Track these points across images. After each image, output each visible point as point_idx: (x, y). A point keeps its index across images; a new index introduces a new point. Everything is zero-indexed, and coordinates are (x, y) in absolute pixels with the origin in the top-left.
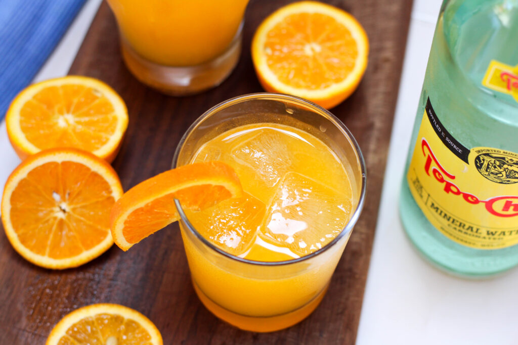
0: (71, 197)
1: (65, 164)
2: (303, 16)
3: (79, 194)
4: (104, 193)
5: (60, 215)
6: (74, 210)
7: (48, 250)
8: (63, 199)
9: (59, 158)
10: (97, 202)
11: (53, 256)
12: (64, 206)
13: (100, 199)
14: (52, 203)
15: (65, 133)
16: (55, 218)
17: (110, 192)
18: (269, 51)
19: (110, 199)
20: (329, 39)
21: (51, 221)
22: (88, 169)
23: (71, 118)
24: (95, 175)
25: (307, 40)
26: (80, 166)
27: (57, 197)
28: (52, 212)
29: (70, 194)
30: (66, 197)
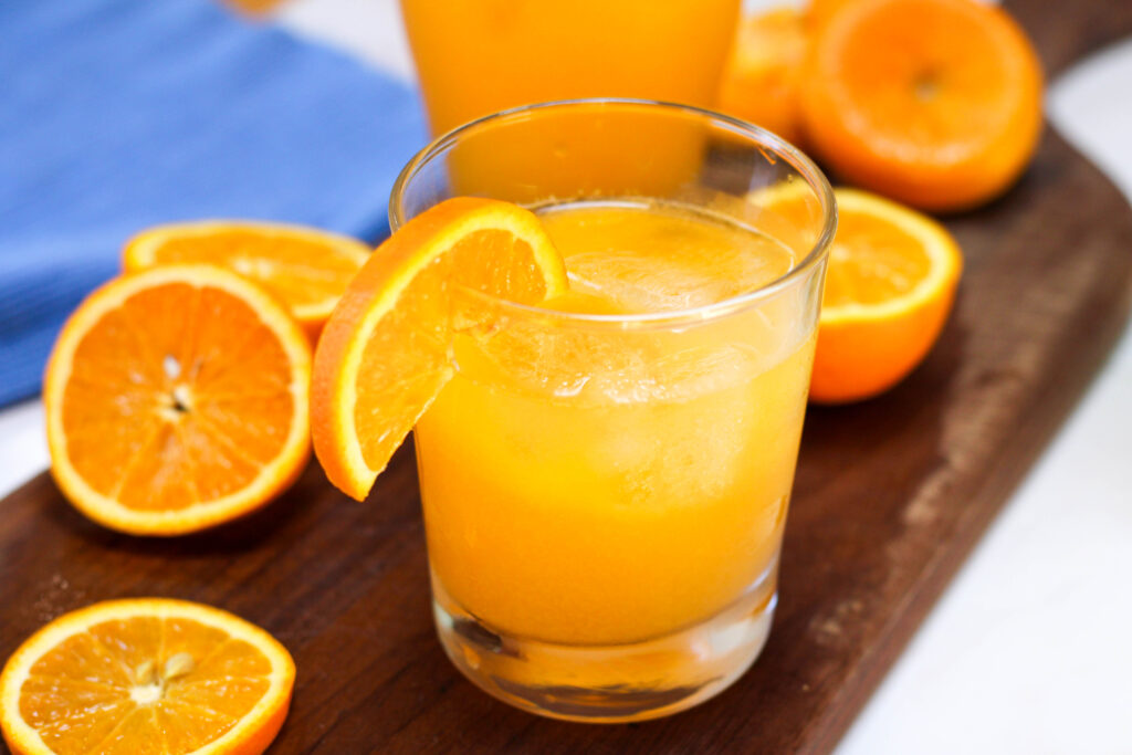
0: (200, 375)
1: (211, 294)
3: (220, 373)
4: (275, 379)
5: (171, 415)
6: (202, 406)
7: (119, 488)
8: (185, 376)
10: (254, 398)
11: (130, 501)
12: (183, 393)
13: (266, 394)
14: (158, 381)
16: (157, 420)
17: (288, 380)
19: (284, 396)
21: (147, 423)
24: (266, 336)
27: (172, 368)
28: (154, 403)
29: (201, 367)
30: (194, 373)
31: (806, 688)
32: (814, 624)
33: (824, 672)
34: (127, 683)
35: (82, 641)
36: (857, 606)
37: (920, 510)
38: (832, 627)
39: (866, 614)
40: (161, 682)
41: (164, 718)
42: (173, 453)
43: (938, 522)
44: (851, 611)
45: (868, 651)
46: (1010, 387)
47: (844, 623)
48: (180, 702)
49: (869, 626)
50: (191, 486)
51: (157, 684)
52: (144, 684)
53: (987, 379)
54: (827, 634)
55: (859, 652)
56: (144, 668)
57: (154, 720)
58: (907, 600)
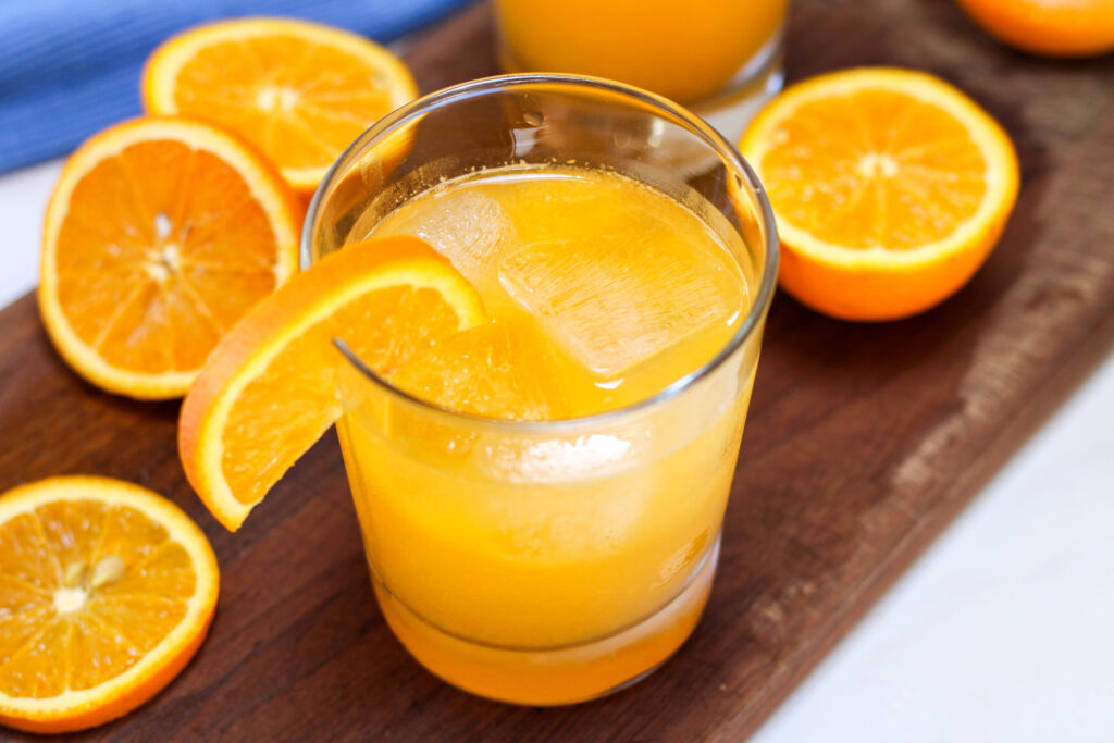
0: (190, 238)
1: (206, 159)
2: (900, 103)
3: (210, 238)
4: (263, 262)
5: (158, 274)
6: (188, 270)
7: (101, 338)
8: (173, 237)
9: (199, 138)
10: (239, 274)
11: (110, 355)
12: (172, 253)
13: (249, 270)
14: (149, 237)
15: (258, 120)
16: (144, 275)
17: (273, 261)
18: (782, 137)
19: (268, 278)
20: (930, 162)
21: (135, 278)
22: (245, 188)
23: (290, 99)
24: (255, 209)
25: (880, 145)
26: (232, 176)
27: (163, 226)
28: (142, 257)
29: (191, 231)
30: (183, 236)
31: (723, 687)
32: (756, 606)
33: (749, 668)
34: (55, 583)
35: (24, 523)
36: (808, 588)
37: (911, 471)
38: (773, 613)
39: (814, 600)
40: (89, 588)
41: (79, 636)
42: (156, 313)
43: (931, 484)
44: (800, 593)
45: (805, 645)
46: (1065, 311)
47: (787, 610)
48: (97, 620)
49: (815, 614)
50: (168, 353)
51: (84, 588)
52: (71, 586)
53: (1041, 299)
54: (767, 620)
55: (794, 644)
56: (74, 569)
57: (67, 639)
58: (867, 582)
